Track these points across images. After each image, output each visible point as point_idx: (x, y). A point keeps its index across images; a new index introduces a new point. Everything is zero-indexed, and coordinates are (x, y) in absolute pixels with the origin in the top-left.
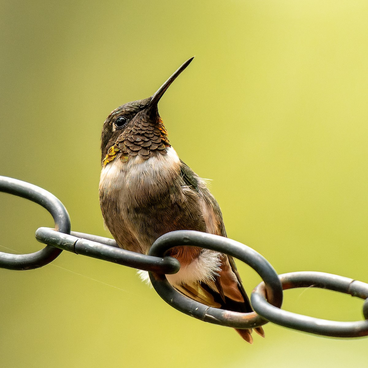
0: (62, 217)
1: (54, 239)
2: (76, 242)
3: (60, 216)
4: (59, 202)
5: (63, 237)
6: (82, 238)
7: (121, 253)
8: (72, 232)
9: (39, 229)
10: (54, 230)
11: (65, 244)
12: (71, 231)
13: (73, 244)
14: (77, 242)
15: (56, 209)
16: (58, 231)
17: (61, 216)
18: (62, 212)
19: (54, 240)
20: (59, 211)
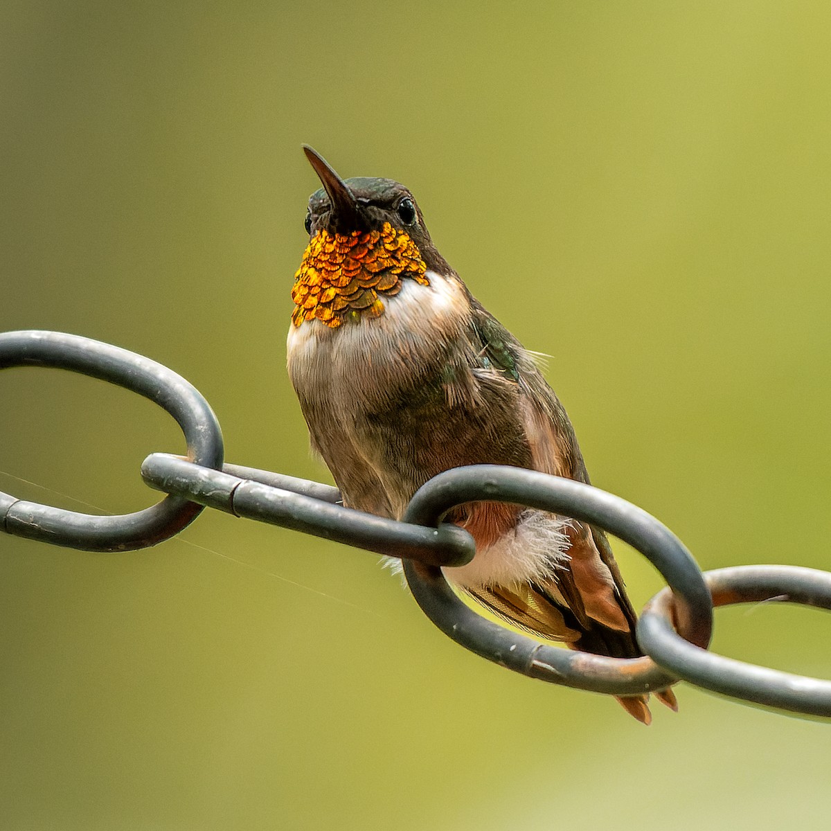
0: (203, 431)
1: (184, 480)
2: (235, 488)
3: (200, 427)
4: (196, 395)
5: (205, 477)
6: (248, 479)
7: (340, 515)
8: (226, 465)
9: (150, 457)
10: (185, 460)
11: (211, 493)
12: (224, 464)
13: (229, 494)
14: (238, 489)
15: (191, 411)
16: (194, 463)
17: (202, 428)
18: (204, 419)
19: (185, 483)
20: (196, 416)
